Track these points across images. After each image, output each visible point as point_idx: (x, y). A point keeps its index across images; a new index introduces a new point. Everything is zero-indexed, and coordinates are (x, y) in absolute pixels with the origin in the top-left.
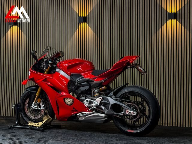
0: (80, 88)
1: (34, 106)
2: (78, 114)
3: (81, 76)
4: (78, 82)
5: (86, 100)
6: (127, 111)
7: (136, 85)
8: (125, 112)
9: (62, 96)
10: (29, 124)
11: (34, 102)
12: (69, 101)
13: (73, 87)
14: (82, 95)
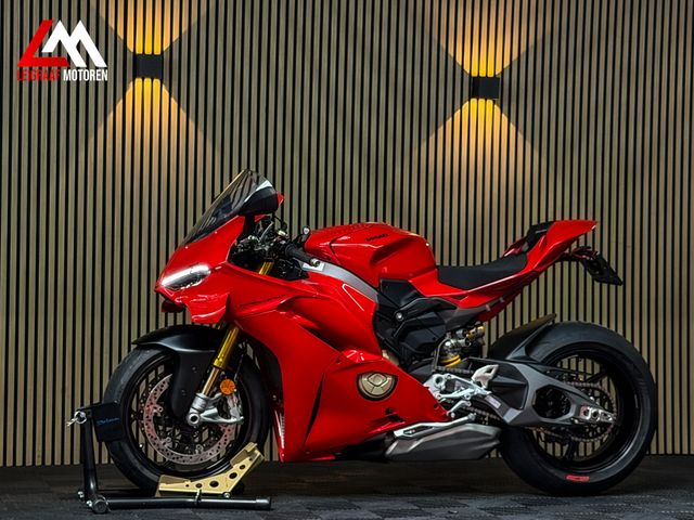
0: (413, 333)
1: (200, 412)
2: (399, 433)
3: (412, 288)
4: (408, 310)
5: (436, 376)
6: (583, 409)
7: (589, 320)
8: (578, 413)
9: (353, 365)
10: (163, 487)
11: (202, 395)
12: (375, 385)
13: (389, 331)
14: (420, 360)
